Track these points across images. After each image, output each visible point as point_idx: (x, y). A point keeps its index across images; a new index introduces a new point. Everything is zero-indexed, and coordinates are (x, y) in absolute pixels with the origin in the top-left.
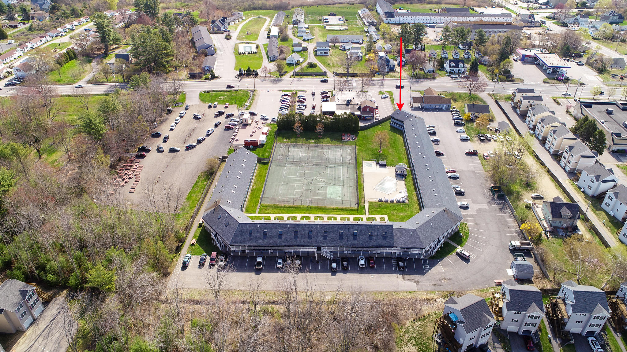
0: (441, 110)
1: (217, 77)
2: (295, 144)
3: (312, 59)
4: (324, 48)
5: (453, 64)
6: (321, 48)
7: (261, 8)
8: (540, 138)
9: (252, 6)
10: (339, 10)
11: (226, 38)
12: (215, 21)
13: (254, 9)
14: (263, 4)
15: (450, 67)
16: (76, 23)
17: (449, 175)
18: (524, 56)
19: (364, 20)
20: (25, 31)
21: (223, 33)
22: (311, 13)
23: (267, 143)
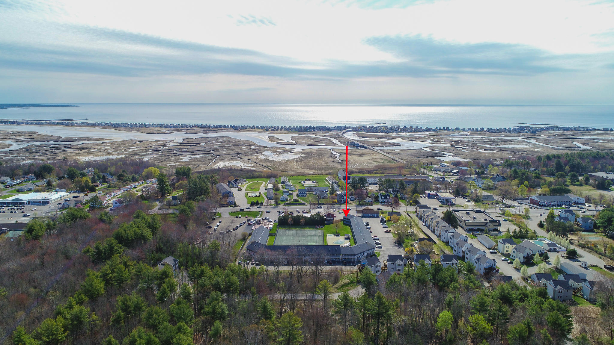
0: (374, 217)
1: (238, 206)
2: (289, 229)
3: (296, 198)
4: (303, 193)
5: (383, 197)
6: (302, 193)
7: (257, 177)
8: (432, 230)
9: (252, 176)
10: (312, 178)
11: (238, 190)
12: (230, 181)
13: (253, 178)
14: (259, 174)
15: (381, 199)
16: (137, 184)
17: (374, 238)
18: (429, 194)
19: (329, 182)
20: (106, 188)
21: (235, 188)
22: (293, 180)
23: (273, 230)
